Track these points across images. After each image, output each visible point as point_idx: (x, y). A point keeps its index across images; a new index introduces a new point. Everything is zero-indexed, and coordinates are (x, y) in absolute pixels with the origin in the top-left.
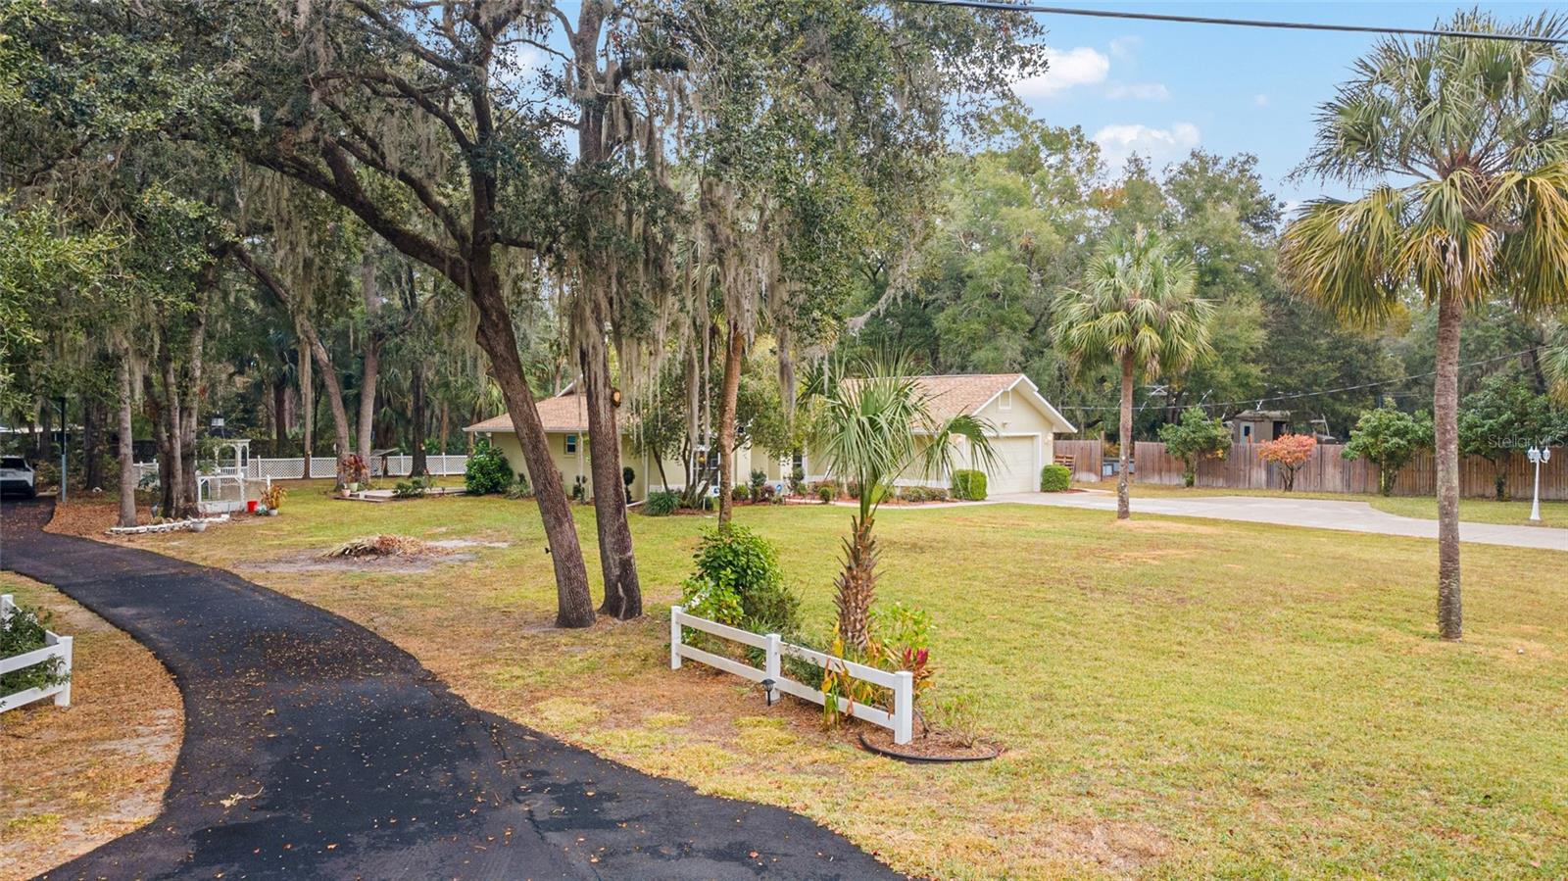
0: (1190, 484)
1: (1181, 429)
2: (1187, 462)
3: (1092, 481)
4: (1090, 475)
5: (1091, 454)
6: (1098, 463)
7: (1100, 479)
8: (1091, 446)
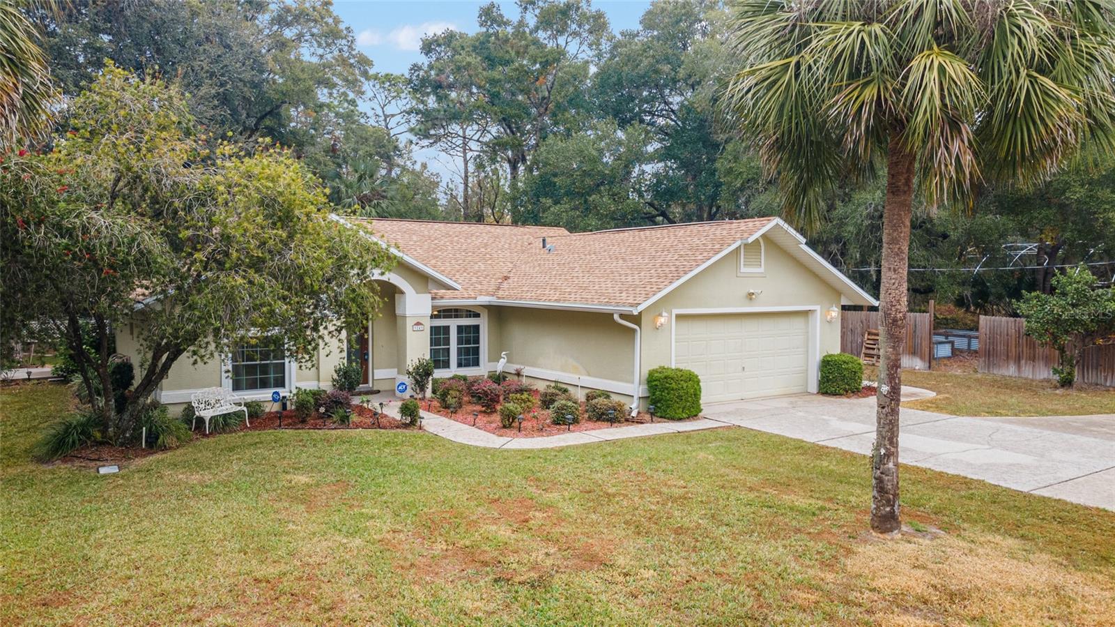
0: (1067, 383)
1: (1053, 300)
2: (1062, 350)
3: (917, 368)
4: (914, 360)
5: (915, 332)
6: (925, 344)
7: (927, 365)
8: (915, 321)
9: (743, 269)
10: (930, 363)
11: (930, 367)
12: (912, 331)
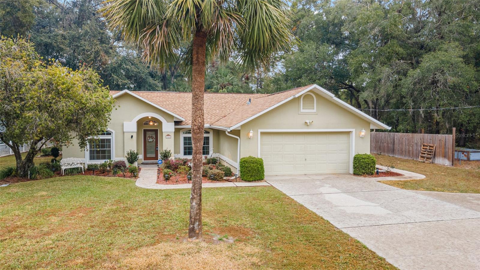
3: (446, 165)
4: (445, 160)
5: (445, 145)
6: (450, 151)
7: (451, 163)
8: (446, 139)
9: (302, 110)
10: (452, 162)
11: (452, 164)
12: (444, 145)
